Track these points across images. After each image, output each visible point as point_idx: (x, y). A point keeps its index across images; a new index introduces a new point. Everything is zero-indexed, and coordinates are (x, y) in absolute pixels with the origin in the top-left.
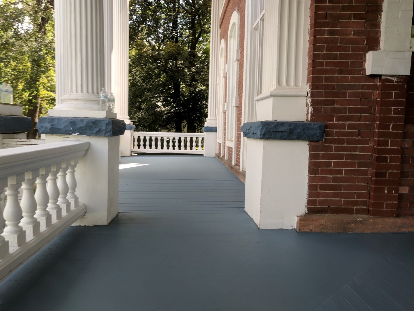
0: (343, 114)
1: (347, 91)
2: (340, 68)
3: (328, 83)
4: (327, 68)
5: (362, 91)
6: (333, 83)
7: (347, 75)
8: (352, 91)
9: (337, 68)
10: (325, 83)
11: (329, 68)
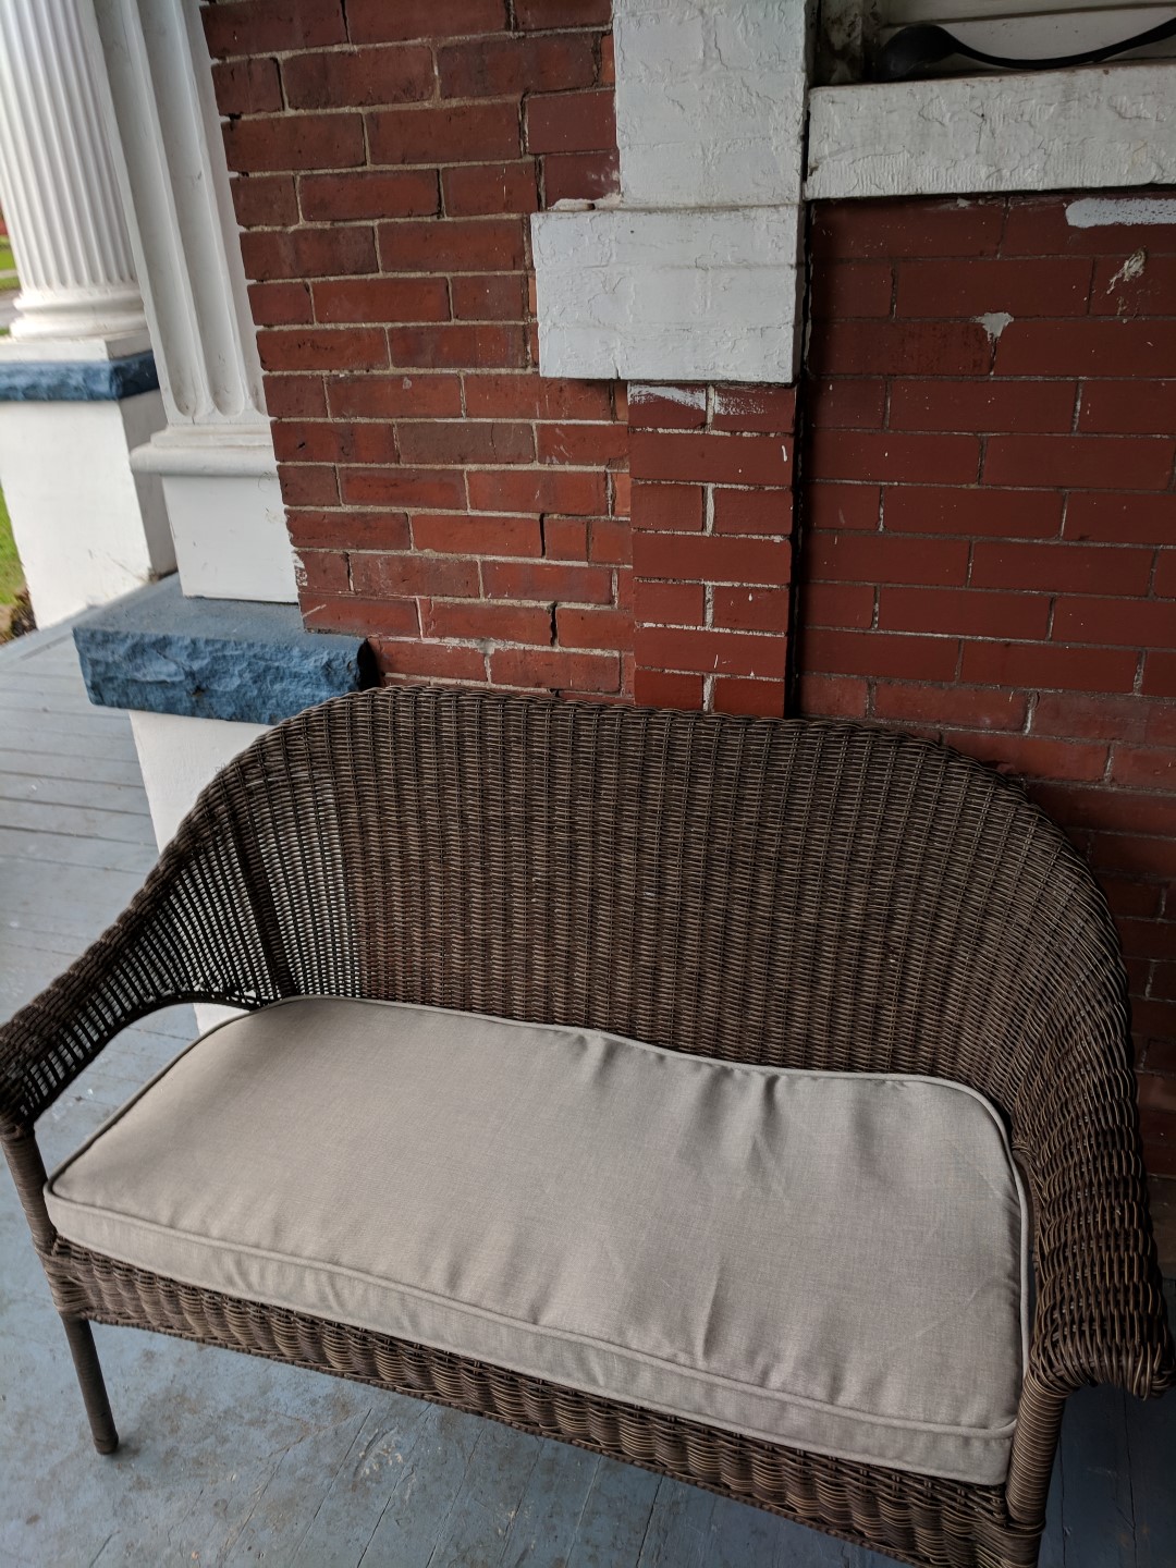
0: (458, 600)
1: (459, 467)
2: (400, 325)
3: (353, 420)
4: (329, 326)
5: (545, 468)
6: (381, 421)
7: (446, 371)
8: (488, 467)
9: (387, 326)
10: (338, 420)
11: (342, 326)
